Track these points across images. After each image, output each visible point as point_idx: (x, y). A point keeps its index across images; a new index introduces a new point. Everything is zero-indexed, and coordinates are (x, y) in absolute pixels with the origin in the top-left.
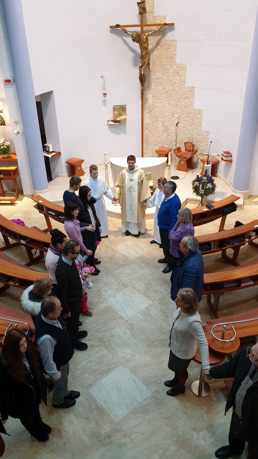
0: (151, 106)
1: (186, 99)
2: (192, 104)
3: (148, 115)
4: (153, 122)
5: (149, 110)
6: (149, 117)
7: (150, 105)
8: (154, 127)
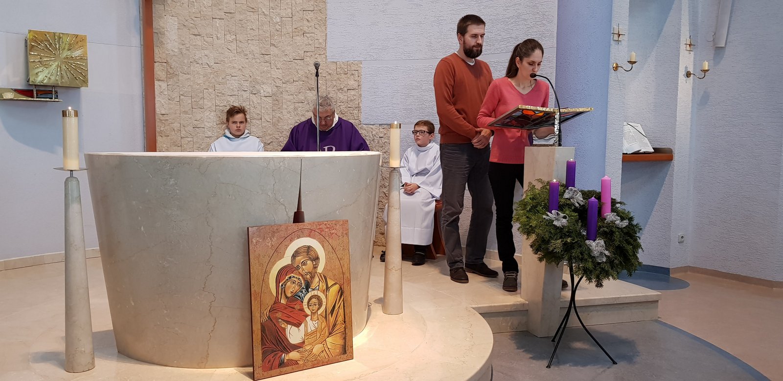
0: (174, 58)
1: (298, 35)
2: (321, 49)
3: (164, 85)
4: (186, 112)
5: (168, 71)
6: (170, 92)
7: (172, 53)
8: (190, 128)
